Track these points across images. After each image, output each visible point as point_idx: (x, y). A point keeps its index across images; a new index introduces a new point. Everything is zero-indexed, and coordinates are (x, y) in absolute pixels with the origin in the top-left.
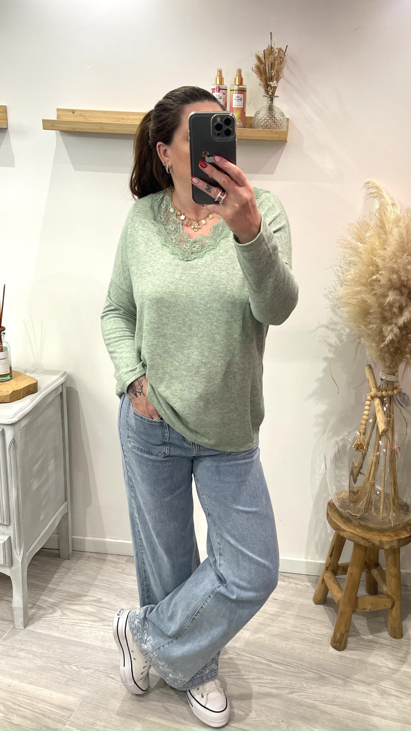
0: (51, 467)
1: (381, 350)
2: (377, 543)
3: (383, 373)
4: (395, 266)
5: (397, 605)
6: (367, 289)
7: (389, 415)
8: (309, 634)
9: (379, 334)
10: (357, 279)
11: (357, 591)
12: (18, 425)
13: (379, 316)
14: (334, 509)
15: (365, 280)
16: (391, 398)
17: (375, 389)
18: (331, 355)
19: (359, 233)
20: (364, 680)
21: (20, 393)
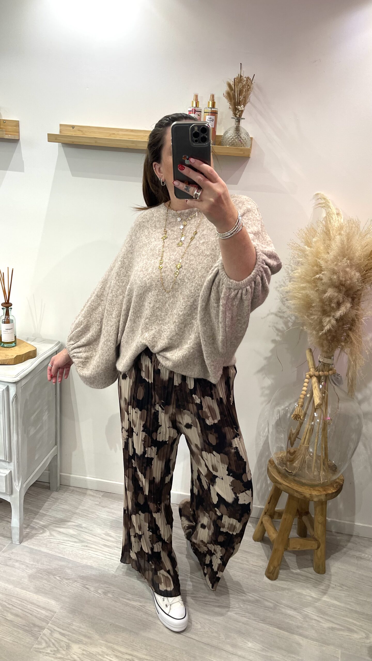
0: (45, 417)
1: (320, 337)
2: (308, 496)
3: (321, 357)
4: (336, 268)
5: (322, 546)
6: (311, 286)
7: (323, 392)
8: (248, 565)
9: (319, 324)
10: (303, 277)
11: (289, 534)
12: (19, 384)
13: (319, 309)
14: (273, 466)
15: (310, 278)
16: (326, 377)
17: (314, 369)
18: (278, 338)
19: (308, 238)
20: (291, 605)
21: (22, 358)
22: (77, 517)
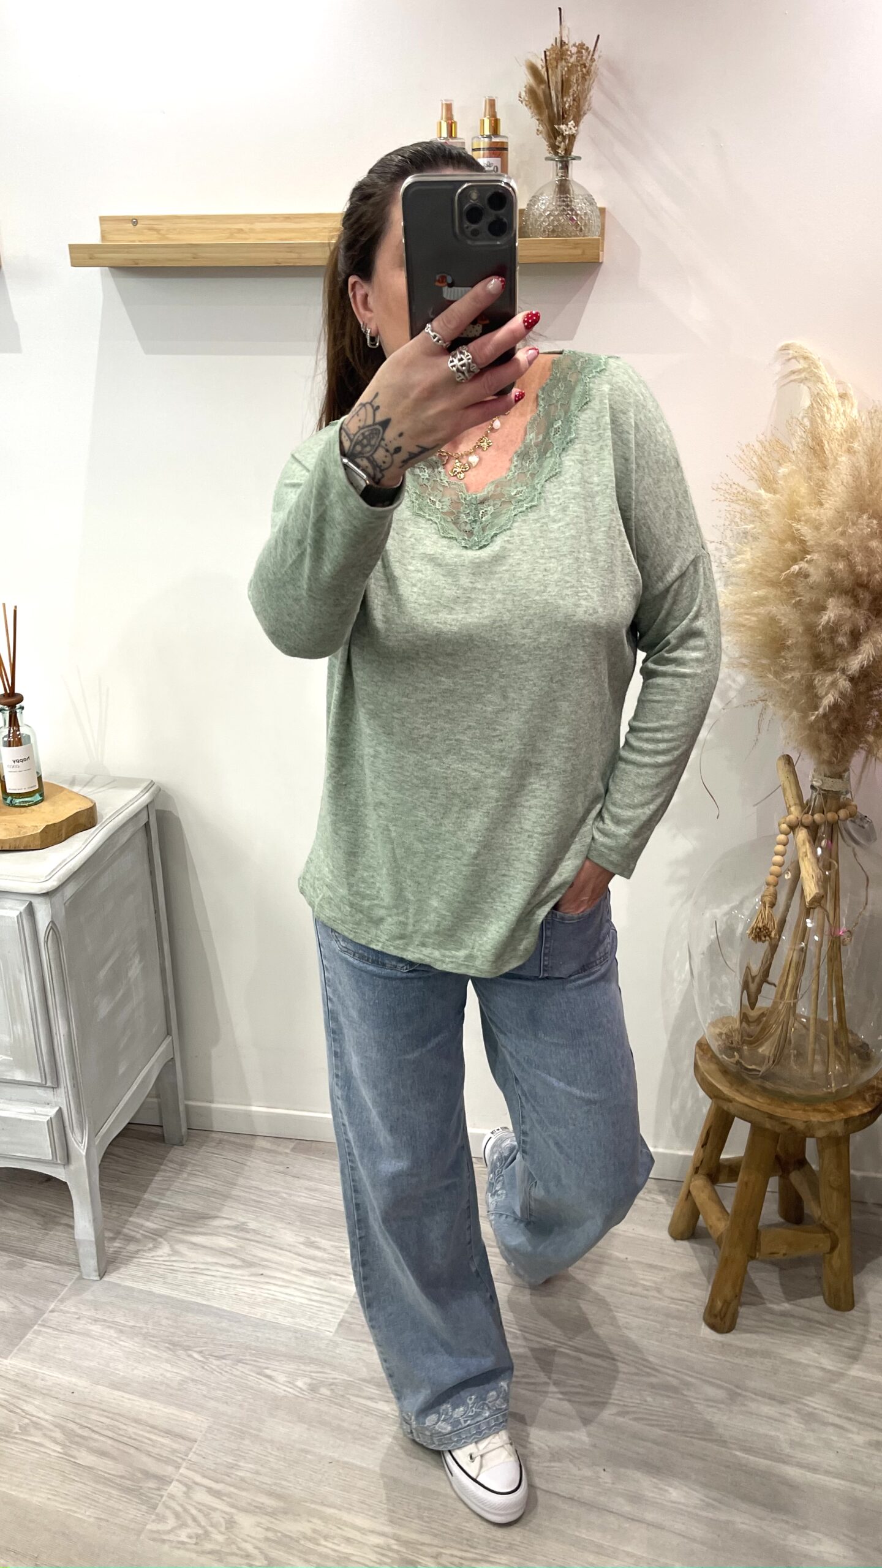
0: (135, 970)
1: (811, 726)
2: (800, 1126)
3: (815, 774)
4: (841, 542)
5: (843, 1245)
6: (779, 592)
7: (828, 864)
8: (657, 1300)
9: (806, 693)
10: (759, 571)
11: (759, 1217)
12: (58, 895)
13: (805, 651)
14: (709, 1056)
15: (777, 572)
16: (833, 828)
17: (800, 808)
19: (764, 465)
20: (773, 1393)
21: (61, 830)
22: (235, 1205)
